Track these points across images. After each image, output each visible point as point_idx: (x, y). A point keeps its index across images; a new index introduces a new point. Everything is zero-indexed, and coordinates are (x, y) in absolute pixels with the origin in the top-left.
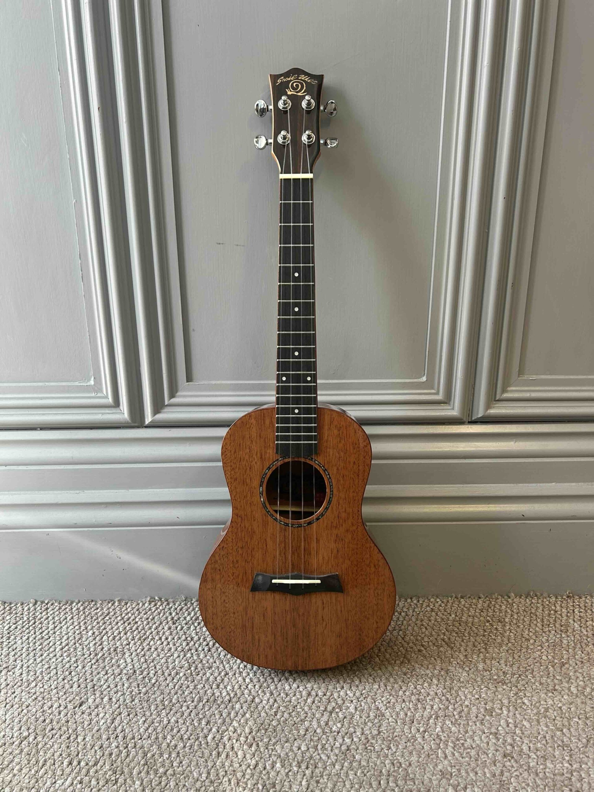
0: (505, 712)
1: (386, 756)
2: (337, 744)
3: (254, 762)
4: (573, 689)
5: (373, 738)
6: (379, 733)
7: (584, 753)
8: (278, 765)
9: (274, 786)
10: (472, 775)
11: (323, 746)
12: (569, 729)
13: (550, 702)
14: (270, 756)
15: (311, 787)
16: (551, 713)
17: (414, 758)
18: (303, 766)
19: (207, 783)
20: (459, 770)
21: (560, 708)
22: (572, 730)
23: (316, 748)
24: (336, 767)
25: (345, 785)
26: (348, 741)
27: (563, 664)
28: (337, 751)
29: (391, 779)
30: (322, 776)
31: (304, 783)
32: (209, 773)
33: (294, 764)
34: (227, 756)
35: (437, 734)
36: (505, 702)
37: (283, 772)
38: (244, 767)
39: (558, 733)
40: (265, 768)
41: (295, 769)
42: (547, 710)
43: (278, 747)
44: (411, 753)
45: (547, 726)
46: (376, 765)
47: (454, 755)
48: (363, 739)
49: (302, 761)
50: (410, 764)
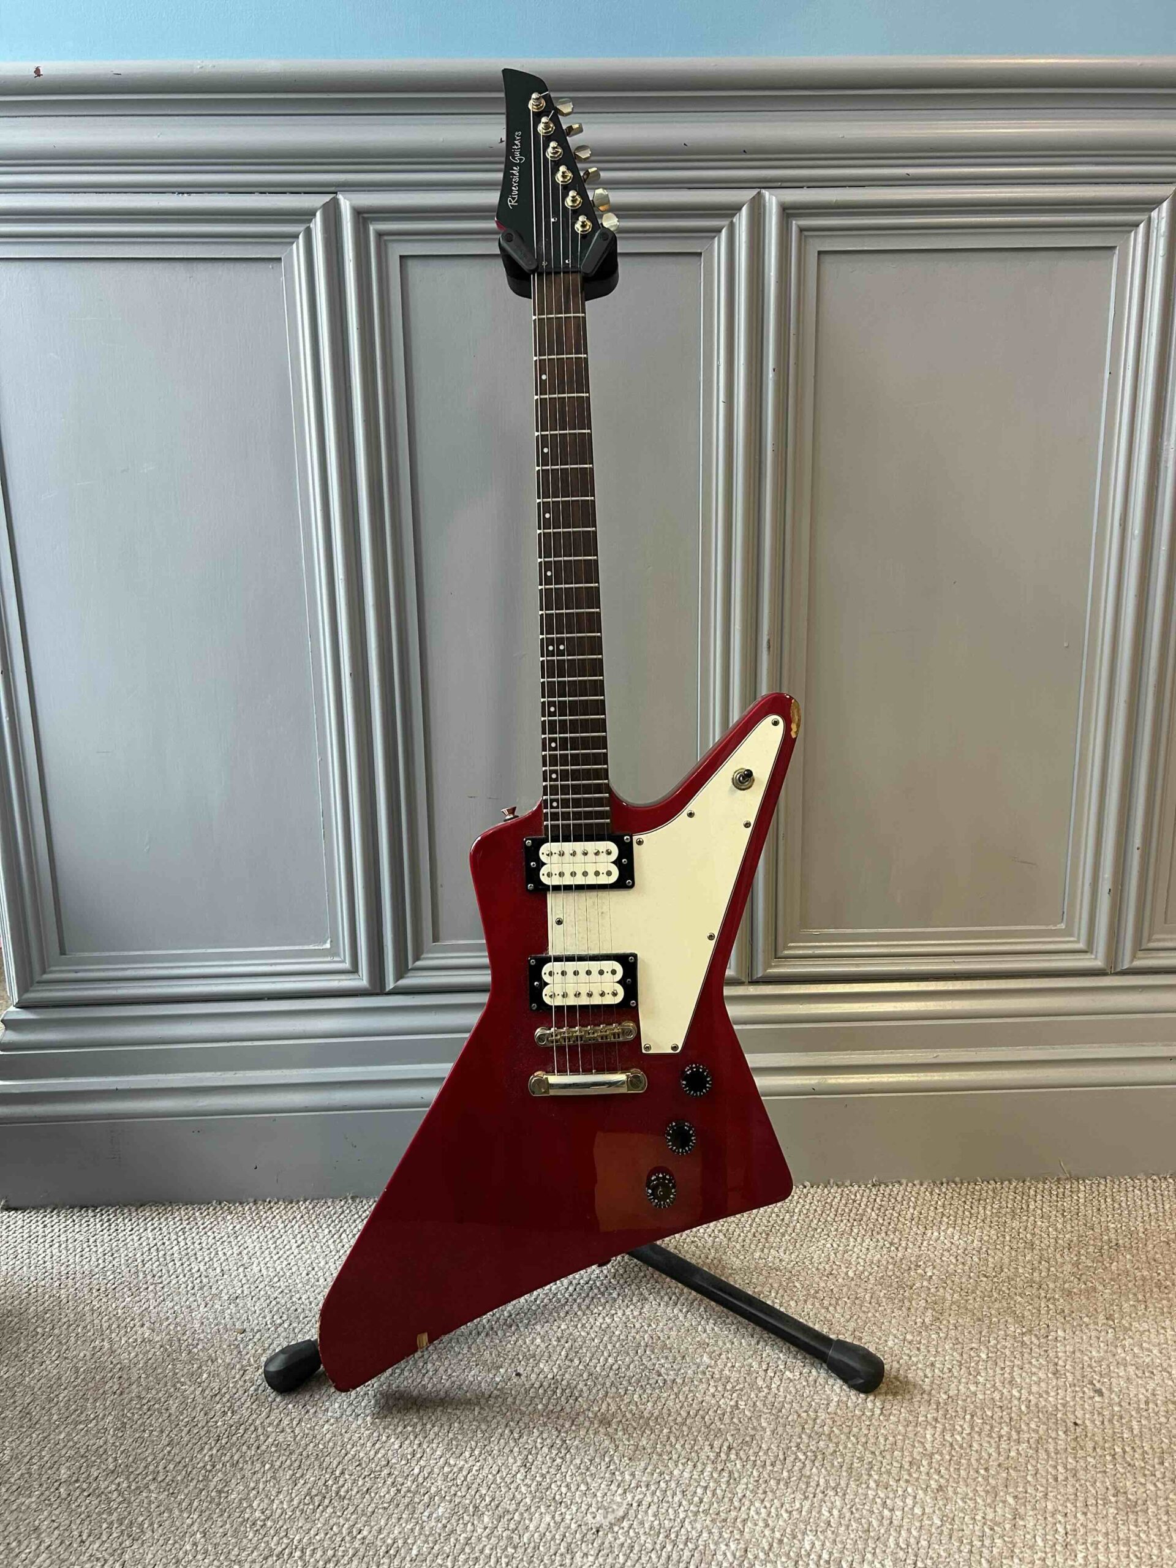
0: (773, 1294)
1: (646, 1332)
2: (598, 1324)
3: (514, 1338)
4: (851, 1274)
5: (634, 1318)
6: (641, 1313)
7: (844, 1327)
8: (538, 1341)
9: (534, 1356)
10: (728, 1345)
11: (583, 1326)
12: (835, 1308)
13: (822, 1284)
14: (530, 1333)
15: (570, 1357)
16: (820, 1295)
17: (673, 1333)
18: (563, 1341)
19: (469, 1355)
20: (716, 1341)
21: (832, 1290)
22: (838, 1307)
23: (576, 1327)
24: (596, 1340)
25: (603, 1354)
26: (608, 1320)
27: (846, 1252)
28: (597, 1330)
29: (648, 1349)
30: (581, 1348)
31: (563, 1353)
32: (470, 1348)
33: (553, 1340)
34: (487, 1335)
35: (700, 1315)
36: (776, 1285)
37: (543, 1346)
38: (504, 1343)
39: (823, 1311)
40: (525, 1343)
41: (555, 1343)
42: (817, 1292)
43: (538, 1327)
44: (671, 1329)
45: (813, 1304)
46: (634, 1338)
47: (713, 1329)
48: (624, 1318)
49: (562, 1337)
50: (669, 1338)
